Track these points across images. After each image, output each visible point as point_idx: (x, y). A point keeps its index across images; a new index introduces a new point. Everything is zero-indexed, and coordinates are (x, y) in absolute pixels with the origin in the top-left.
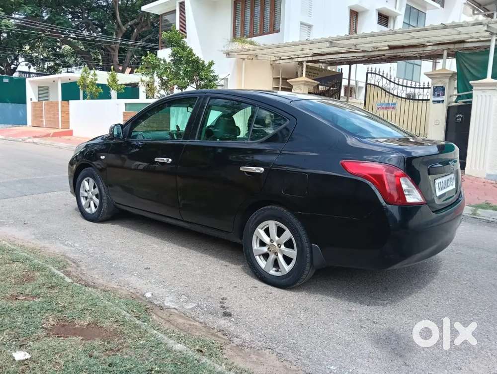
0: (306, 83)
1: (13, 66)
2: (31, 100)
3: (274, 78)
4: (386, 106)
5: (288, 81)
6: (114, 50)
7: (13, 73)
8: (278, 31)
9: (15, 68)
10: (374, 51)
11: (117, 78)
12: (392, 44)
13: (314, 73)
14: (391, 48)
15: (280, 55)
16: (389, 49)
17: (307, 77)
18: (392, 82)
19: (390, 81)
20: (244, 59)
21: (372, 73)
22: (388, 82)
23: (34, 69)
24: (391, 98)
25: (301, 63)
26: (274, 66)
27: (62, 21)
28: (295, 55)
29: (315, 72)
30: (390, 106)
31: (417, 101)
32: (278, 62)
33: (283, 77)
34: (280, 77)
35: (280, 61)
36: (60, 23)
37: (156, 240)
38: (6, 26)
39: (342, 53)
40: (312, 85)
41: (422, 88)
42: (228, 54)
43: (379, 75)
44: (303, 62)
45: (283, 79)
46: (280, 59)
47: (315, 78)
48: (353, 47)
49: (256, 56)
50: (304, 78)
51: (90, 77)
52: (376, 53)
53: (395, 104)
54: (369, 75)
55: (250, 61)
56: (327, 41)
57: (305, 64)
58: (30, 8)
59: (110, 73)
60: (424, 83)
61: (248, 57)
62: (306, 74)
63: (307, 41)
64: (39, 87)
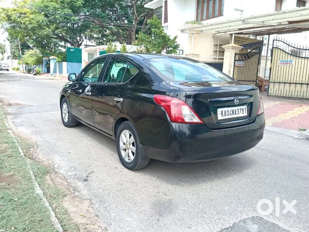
0: (233, 48)
1: (80, 42)
2: (84, 61)
3: (215, 45)
4: (285, 62)
5: (221, 46)
6: (133, 31)
7: (80, 46)
8: (223, 15)
9: (81, 43)
10: (279, 25)
11: (126, 48)
12: (291, 20)
13: (241, 41)
14: (290, 23)
15: (219, 30)
16: (288, 24)
17: (235, 44)
18: (290, 46)
19: (289, 45)
20: (193, 34)
21: (277, 40)
22: (288, 46)
23: (95, 43)
24: (289, 57)
25: (231, 35)
26: (214, 37)
27: (103, 16)
28: (228, 30)
29: (243, 40)
30: (288, 62)
31: (301, 58)
32: (217, 35)
33: (220, 44)
34: (218, 44)
35: (219, 34)
36: (102, 17)
37: (89, 138)
38: (74, 20)
39: (257, 28)
40: (237, 49)
41: (305, 49)
42: (183, 31)
43: (281, 41)
44: (232, 34)
45: (220, 45)
46: (219, 33)
47: (242, 44)
48: (262, 23)
49: (202, 31)
50: (232, 44)
51: (113, 47)
52: (280, 27)
53: (292, 61)
54: (275, 41)
55: (198, 34)
56: (240, 20)
57: (233, 36)
58: (86, 9)
59: (122, 45)
60: (306, 46)
61: (196, 32)
62: (234, 42)
63: (228, 21)
64: (89, 54)
